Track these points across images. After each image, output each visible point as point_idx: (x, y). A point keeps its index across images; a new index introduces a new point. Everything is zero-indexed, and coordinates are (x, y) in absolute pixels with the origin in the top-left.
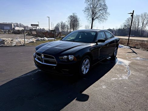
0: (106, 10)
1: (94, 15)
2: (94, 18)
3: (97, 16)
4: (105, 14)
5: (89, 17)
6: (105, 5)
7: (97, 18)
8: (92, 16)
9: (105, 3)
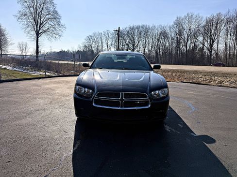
0: (58, 20)
1: (38, 26)
2: (40, 32)
3: (44, 29)
4: (57, 26)
5: (29, 28)
6: (56, 12)
7: (44, 32)
8: (35, 27)
9: (56, 9)
